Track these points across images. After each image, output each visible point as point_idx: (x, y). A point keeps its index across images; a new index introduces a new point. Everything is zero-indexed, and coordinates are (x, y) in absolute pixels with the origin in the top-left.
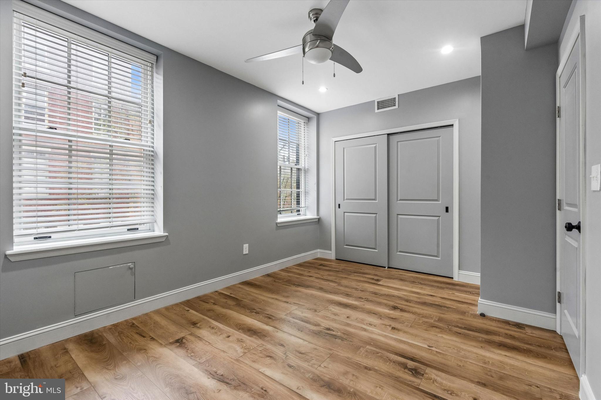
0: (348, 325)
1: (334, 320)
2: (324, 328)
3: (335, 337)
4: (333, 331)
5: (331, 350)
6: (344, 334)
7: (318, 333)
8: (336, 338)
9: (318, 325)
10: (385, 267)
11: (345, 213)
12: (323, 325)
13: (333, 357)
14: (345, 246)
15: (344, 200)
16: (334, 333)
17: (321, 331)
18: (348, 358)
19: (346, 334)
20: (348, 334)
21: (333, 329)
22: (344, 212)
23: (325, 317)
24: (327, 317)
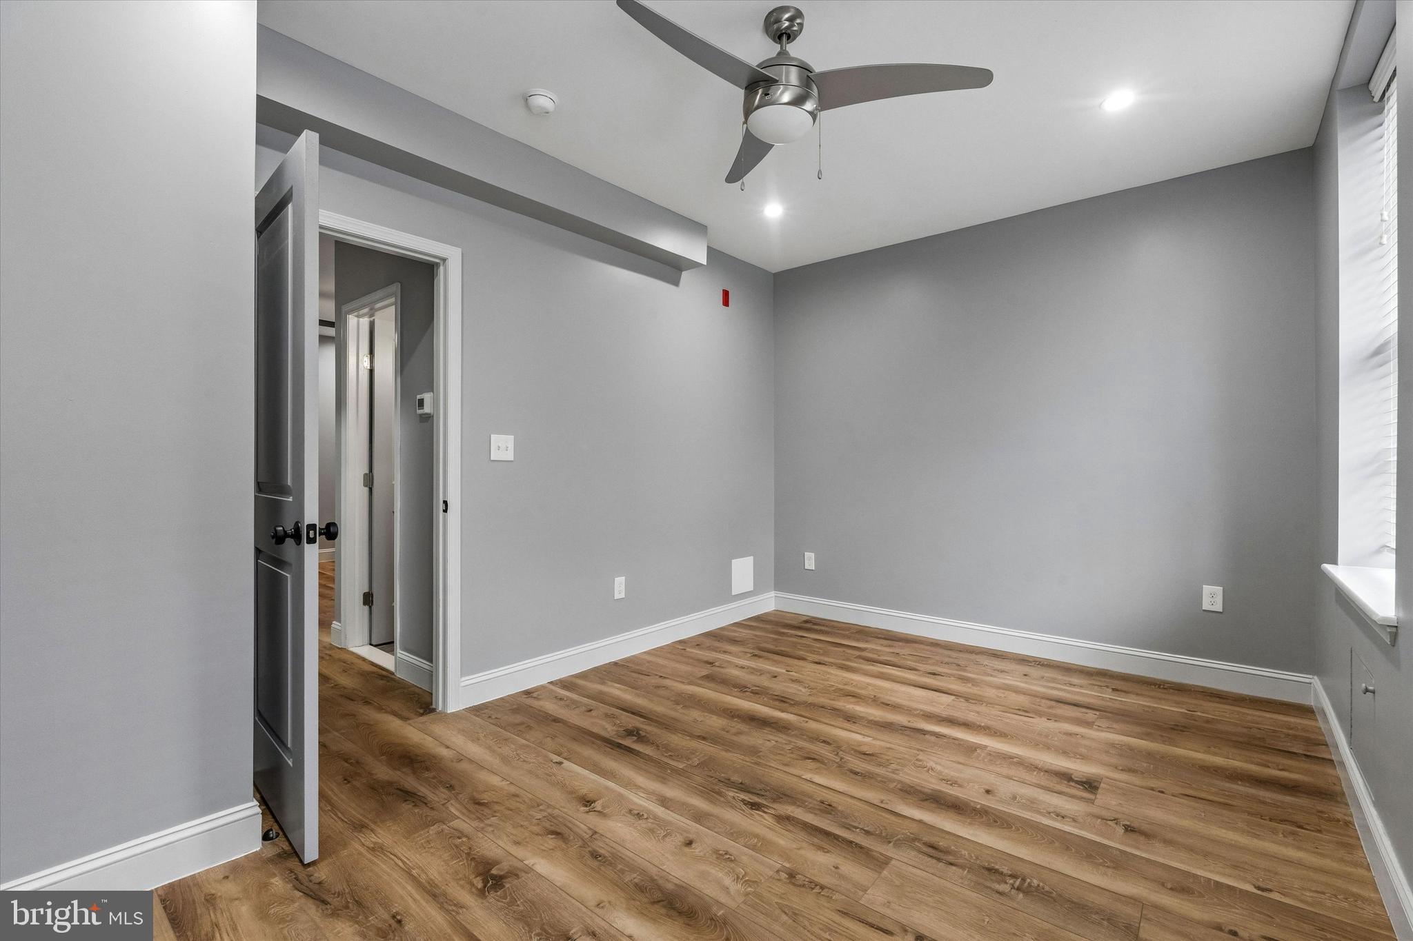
0: (699, 817)
1: (735, 834)
2: (766, 810)
3: (743, 786)
4: (743, 801)
5: (756, 763)
6: (719, 793)
7: (781, 796)
8: (740, 785)
9: (783, 819)
12: (769, 820)
13: (754, 751)
16: (742, 796)
17: (774, 801)
18: (727, 751)
19: (716, 793)
20: (711, 793)
21: (744, 807)
23: (761, 846)
24: (754, 848)
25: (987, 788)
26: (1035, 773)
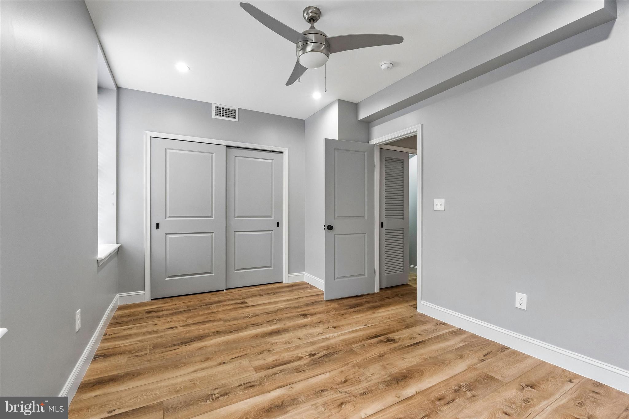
10: (223, 290)
11: (168, 235)
13: (361, 366)
14: (167, 279)
15: (166, 218)
22: (166, 234)
25: (157, 325)
26: (121, 351)
